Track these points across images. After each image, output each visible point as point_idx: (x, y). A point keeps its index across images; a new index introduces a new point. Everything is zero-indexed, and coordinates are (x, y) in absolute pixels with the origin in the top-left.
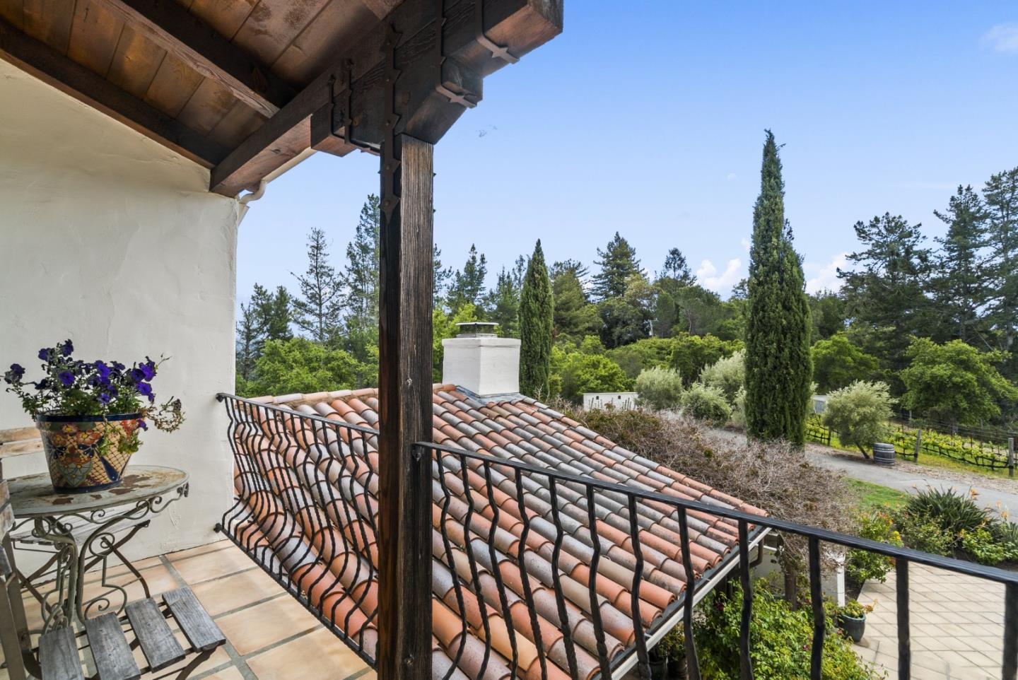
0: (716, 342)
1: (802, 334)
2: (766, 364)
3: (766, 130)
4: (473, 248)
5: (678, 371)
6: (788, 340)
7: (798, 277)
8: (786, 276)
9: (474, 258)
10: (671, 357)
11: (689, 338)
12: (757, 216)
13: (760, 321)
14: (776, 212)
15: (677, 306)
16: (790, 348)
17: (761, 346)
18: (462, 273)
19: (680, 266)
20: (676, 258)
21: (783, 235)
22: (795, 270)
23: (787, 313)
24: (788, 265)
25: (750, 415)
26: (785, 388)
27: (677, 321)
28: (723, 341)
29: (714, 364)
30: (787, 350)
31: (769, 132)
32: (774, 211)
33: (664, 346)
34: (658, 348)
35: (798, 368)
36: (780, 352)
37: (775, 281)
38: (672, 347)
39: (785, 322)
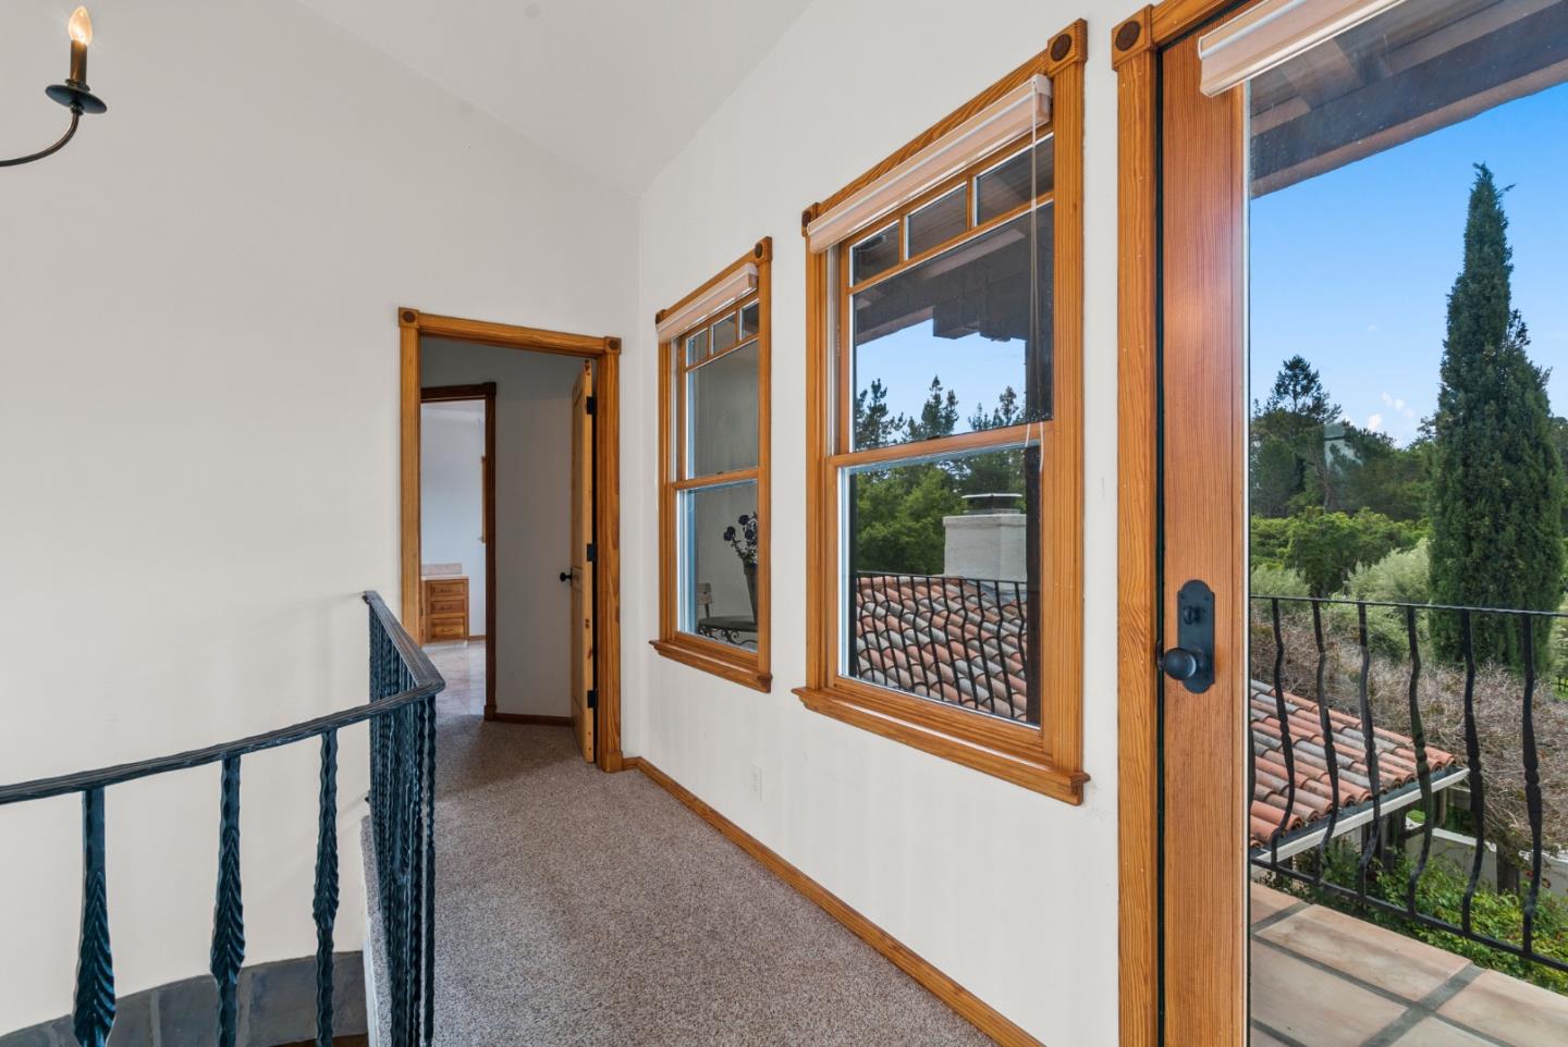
0: (1381, 523)
1: (1542, 501)
2: (1470, 551)
3: (1476, 166)
4: (936, 382)
5: (1303, 573)
6: (1514, 513)
7: (1535, 407)
8: (1511, 407)
9: (937, 398)
10: (1288, 550)
11: (1326, 517)
12: (1455, 311)
13: (1460, 482)
14: (1493, 301)
15: (1300, 461)
16: (1519, 526)
17: (1459, 521)
18: (919, 421)
19: (1306, 390)
20: (1298, 374)
21: (1507, 338)
22: (1530, 396)
23: (1513, 467)
24: (1516, 387)
25: (1439, 635)
26: (1506, 591)
27: (1300, 488)
28: (1396, 521)
29: (1377, 562)
30: (1510, 529)
31: (1483, 168)
32: (1489, 300)
33: (1273, 532)
34: (1261, 536)
35: (1534, 556)
36: (1497, 532)
37: (1490, 416)
38: (1290, 533)
39: (1507, 483)
